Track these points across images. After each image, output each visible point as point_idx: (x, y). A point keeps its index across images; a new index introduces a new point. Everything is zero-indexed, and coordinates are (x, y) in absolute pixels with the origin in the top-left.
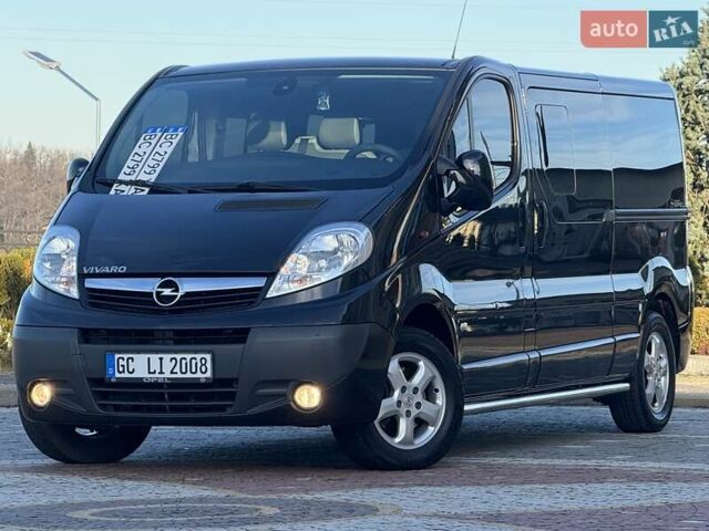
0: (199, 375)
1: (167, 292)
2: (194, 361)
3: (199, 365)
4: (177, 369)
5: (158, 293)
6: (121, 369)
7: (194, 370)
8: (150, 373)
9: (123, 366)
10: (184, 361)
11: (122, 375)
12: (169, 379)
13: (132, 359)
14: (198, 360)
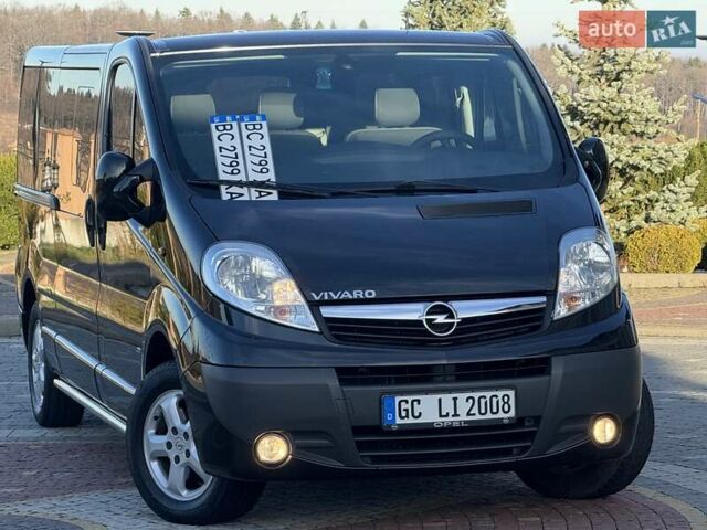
0: (501, 415)
1: (440, 319)
2: (494, 400)
3: (501, 403)
4: (475, 410)
5: (429, 321)
6: (404, 414)
7: (495, 410)
8: (441, 416)
9: (406, 410)
10: (483, 401)
11: (406, 421)
12: (465, 422)
13: (419, 401)
14: (500, 398)
